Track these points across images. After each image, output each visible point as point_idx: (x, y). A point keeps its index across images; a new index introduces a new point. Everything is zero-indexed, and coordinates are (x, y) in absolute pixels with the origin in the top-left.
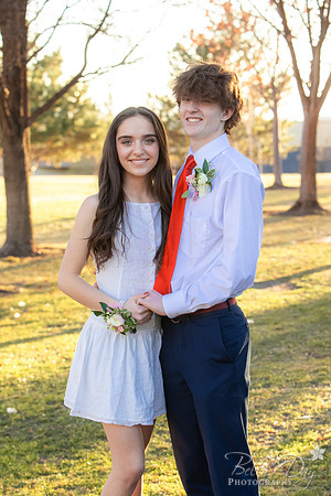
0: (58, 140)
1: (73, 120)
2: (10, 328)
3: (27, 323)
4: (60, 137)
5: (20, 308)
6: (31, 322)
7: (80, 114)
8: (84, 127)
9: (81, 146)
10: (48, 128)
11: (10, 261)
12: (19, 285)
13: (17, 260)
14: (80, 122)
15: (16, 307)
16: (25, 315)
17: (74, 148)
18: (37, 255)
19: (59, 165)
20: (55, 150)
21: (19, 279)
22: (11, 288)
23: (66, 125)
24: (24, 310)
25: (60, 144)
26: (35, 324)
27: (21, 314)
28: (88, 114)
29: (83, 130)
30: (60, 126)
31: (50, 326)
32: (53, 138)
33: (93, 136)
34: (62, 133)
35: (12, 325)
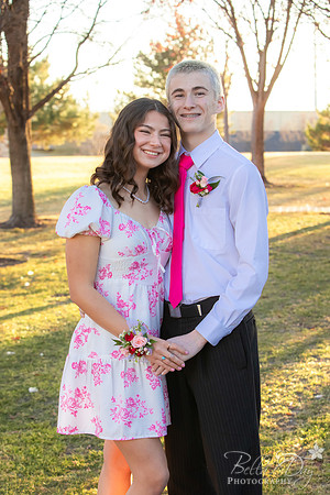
0: (47, 128)
1: (59, 112)
2: (22, 297)
3: (37, 292)
4: (48, 126)
5: (29, 277)
6: (40, 291)
7: (64, 107)
8: (67, 118)
9: (65, 133)
10: (39, 119)
11: (16, 232)
12: (25, 253)
13: (22, 230)
14: (64, 114)
15: (25, 276)
16: (34, 284)
17: (59, 134)
18: (39, 226)
19: (48, 148)
20: (45, 136)
21: (25, 248)
22: (19, 257)
23: (53, 116)
24: (33, 279)
25: (48, 131)
26: (44, 293)
27: (31, 282)
28: (70, 107)
29: (66, 120)
30: (48, 116)
31: (57, 295)
32: (43, 126)
33: (75, 125)
34: (50, 123)
35: (24, 294)
